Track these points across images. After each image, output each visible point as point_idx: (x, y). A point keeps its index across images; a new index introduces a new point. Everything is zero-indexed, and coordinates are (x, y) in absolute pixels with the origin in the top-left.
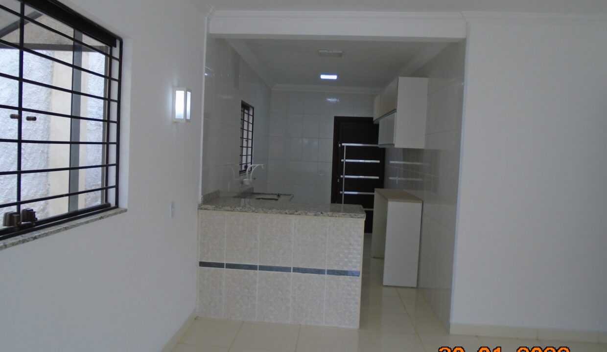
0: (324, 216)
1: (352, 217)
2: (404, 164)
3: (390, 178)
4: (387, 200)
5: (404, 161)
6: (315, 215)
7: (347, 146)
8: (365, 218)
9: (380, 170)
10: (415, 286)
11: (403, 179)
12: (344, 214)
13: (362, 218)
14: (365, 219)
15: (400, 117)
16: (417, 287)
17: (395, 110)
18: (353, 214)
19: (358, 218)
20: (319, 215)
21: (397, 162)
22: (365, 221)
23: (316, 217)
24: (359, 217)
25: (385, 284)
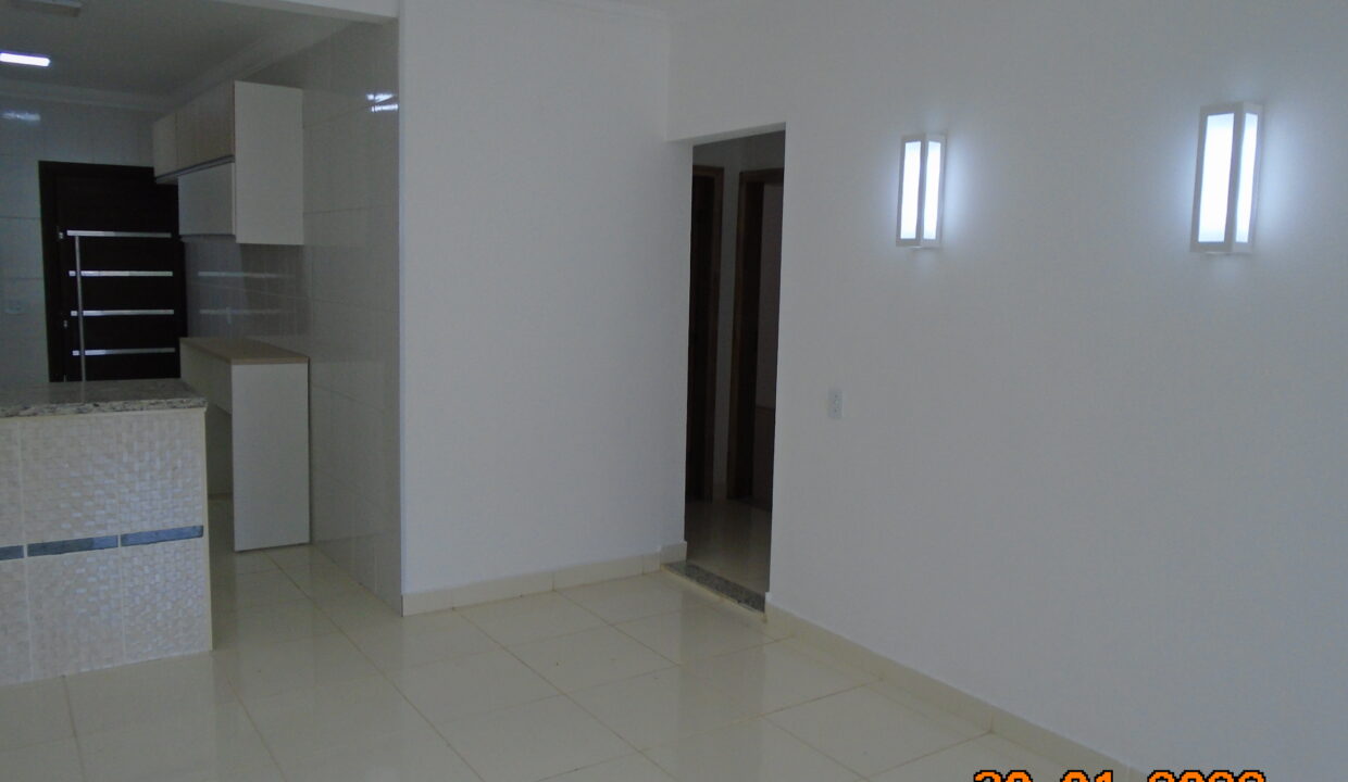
0: (104, 411)
1: (174, 407)
2: (246, 279)
3: (203, 312)
4: (228, 362)
5: (245, 269)
6: (80, 412)
7: (82, 238)
8: (206, 405)
9: (176, 293)
10: (306, 539)
11: (246, 312)
12: (153, 401)
13: (200, 406)
14: (205, 409)
15: (245, 174)
16: (311, 542)
17: (229, 158)
18: (176, 401)
19: (191, 407)
20: (90, 411)
21: (223, 274)
22: (206, 413)
23: (81, 415)
24: (191, 404)
25: (238, 547)
